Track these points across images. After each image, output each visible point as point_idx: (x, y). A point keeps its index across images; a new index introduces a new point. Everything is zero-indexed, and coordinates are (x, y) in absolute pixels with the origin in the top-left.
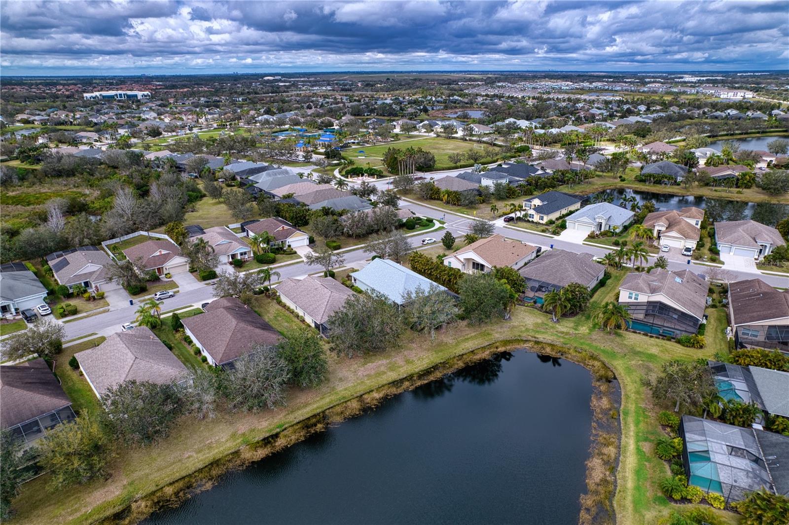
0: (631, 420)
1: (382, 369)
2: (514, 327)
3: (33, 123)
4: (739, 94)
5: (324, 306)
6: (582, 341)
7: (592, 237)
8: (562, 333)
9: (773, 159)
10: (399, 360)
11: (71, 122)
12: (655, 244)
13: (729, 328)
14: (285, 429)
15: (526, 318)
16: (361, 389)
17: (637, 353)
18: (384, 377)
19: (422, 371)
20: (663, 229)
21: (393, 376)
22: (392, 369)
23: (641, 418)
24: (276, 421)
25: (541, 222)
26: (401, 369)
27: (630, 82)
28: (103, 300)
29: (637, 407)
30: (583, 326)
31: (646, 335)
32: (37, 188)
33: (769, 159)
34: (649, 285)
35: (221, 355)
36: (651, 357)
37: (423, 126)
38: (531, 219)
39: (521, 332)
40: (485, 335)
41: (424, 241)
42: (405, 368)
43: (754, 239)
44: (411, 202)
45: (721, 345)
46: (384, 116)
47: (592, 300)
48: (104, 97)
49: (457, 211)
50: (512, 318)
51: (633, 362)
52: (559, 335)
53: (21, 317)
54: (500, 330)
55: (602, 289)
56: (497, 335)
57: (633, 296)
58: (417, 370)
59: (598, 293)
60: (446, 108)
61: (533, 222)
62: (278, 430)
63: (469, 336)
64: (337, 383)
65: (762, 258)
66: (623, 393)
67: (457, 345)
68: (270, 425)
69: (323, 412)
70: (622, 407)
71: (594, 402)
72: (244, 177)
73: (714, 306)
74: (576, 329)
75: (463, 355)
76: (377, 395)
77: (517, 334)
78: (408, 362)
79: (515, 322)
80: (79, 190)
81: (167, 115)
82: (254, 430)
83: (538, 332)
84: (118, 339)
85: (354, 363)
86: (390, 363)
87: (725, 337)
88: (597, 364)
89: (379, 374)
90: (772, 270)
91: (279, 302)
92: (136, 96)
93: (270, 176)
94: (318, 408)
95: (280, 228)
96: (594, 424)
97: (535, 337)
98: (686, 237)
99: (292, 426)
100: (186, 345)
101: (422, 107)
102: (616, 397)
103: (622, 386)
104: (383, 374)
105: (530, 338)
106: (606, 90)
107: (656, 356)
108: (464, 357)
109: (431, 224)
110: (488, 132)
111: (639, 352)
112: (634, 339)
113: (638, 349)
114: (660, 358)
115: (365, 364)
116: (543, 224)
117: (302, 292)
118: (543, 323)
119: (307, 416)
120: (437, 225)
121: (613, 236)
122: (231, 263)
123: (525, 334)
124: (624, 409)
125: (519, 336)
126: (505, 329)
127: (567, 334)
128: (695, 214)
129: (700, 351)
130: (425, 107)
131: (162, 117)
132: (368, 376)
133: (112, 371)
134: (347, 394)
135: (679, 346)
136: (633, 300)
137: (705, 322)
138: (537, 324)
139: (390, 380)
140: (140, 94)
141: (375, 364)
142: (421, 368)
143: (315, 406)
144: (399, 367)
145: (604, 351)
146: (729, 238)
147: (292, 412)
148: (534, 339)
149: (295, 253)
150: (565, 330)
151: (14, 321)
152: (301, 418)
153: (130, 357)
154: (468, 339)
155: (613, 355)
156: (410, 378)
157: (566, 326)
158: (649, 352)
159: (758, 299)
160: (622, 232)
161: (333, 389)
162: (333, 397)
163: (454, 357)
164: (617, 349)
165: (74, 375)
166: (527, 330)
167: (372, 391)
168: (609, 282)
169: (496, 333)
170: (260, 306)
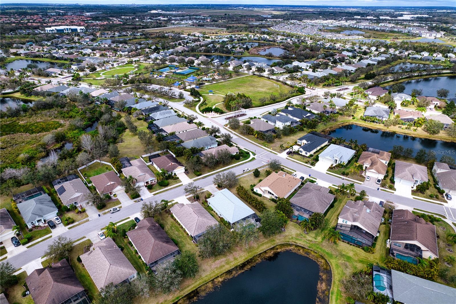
0: (334, 297)
1: (223, 263)
2: (286, 236)
3: (20, 55)
4: (433, 34)
5: (195, 225)
6: (318, 246)
7: (331, 168)
8: (309, 240)
9: (438, 103)
10: (230, 258)
11: (42, 56)
12: (363, 174)
13: (389, 240)
14: (180, 300)
15: (293, 230)
16: (213, 276)
17: (342, 256)
18: (224, 268)
19: (241, 264)
20: (368, 166)
21: (228, 268)
22: (227, 263)
23: (339, 297)
24: (175, 295)
25: (306, 155)
26: (231, 263)
27: (370, 19)
28: (85, 213)
29: (338, 290)
30: (319, 236)
31: (348, 243)
32: (34, 117)
33: (436, 103)
34: (353, 216)
35: (148, 259)
36: (349, 258)
37: (246, 66)
38: (300, 153)
39: (289, 239)
40: (272, 241)
41: (244, 171)
42: (233, 262)
43: (413, 176)
44: (238, 136)
45: (383, 251)
46: (223, 53)
47: (325, 218)
48: (57, 30)
49: (262, 144)
50: (286, 230)
51: (340, 261)
52: (307, 241)
53: (47, 225)
54: (279, 238)
55: (332, 210)
56: (277, 241)
57: (345, 222)
58: (239, 264)
59: (329, 212)
60: (259, 46)
61: (301, 155)
62: (177, 300)
63: (264, 242)
64: (202, 273)
65: (415, 188)
66: (333, 280)
67: (258, 248)
68: (173, 297)
69: (197, 289)
70: (331, 289)
71: (319, 285)
72: (147, 114)
73: (384, 223)
74: (316, 239)
75: (261, 253)
76: (220, 279)
77: (288, 240)
78: (235, 259)
79: (287, 233)
80: (57, 120)
81: (97, 51)
82: (166, 301)
83: (297, 239)
84: (100, 251)
85: (210, 260)
86: (227, 260)
87: (386, 246)
88: (323, 261)
89: (221, 267)
90: (418, 196)
91: (172, 217)
92: (76, 30)
93: (161, 115)
94: (194, 287)
95: (170, 164)
96: (317, 299)
97: (296, 243)
98: (379, 172)
99: (183, 298)
100: (130, 246)
101: (245, 46)
102: (329, 282)
103: (333, 275)
104: (223, 267)
105: (293, 243)
106: (355, 28)
107: (351, 258)
108: (261, 255)
109: (248, 155)
110: (283, 72)
111: (344, 255)
112: (343, 246)
113: (344, 253)
114: (353, 259)
115: (215, 261)
116: (307, 157)
117: (184, 214)
118: (300, 234)
119: (189, 292)
120: (252, 156)
121: (342, 167)
122: (146, 186)
123: (291, 241)
124: (332, 291)
125: (288, 242)
126: (282, 237)
127: (311, 241)
128: (385, 157)
129: (372, 255)
130: (247, 47)
131: (95, 52)
132: (216, 268)
133: (100, 270)
134: (206, 279)
135: (363, 251)
136: (344, 223)
137: (378, 235)
138: (297, 234)
139: (227, 270)
140: (79, 28)
141: (219, 261)
142: (241, 263)
143: (193, 286)
144: (231, 262)
145: (327, 253)
146: (400, 175)
147: (183, 290)
148: (295, 244)
149: (178, 178)
150: (310, 239)
151: (45, 228)
152: (187, 293)
153: (107, 263)
154: (263, 244)
155: (331, 256)
156: (236, 268)
157: (311, 237)
158: (348, 255)
159: (404, 225)
160: (347, 165)
161: (201, 276)
162: (201, 281)
163: (257, 256)
164: (333, 253)
165: (80, 266)
166: (292, 238)
167: (218, 277)
168: (336, 204)
169: (277, 240)
170: (163, 219)
